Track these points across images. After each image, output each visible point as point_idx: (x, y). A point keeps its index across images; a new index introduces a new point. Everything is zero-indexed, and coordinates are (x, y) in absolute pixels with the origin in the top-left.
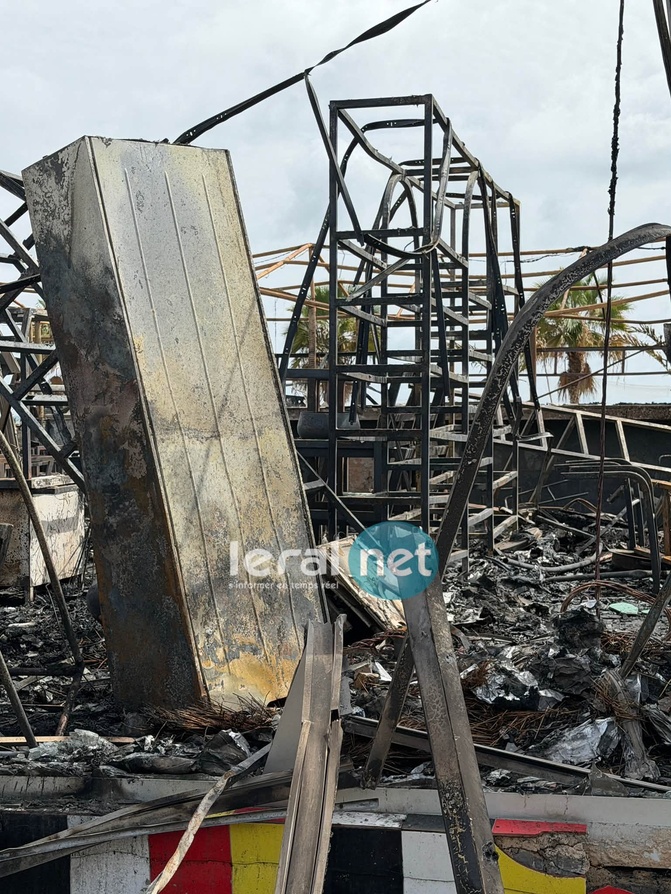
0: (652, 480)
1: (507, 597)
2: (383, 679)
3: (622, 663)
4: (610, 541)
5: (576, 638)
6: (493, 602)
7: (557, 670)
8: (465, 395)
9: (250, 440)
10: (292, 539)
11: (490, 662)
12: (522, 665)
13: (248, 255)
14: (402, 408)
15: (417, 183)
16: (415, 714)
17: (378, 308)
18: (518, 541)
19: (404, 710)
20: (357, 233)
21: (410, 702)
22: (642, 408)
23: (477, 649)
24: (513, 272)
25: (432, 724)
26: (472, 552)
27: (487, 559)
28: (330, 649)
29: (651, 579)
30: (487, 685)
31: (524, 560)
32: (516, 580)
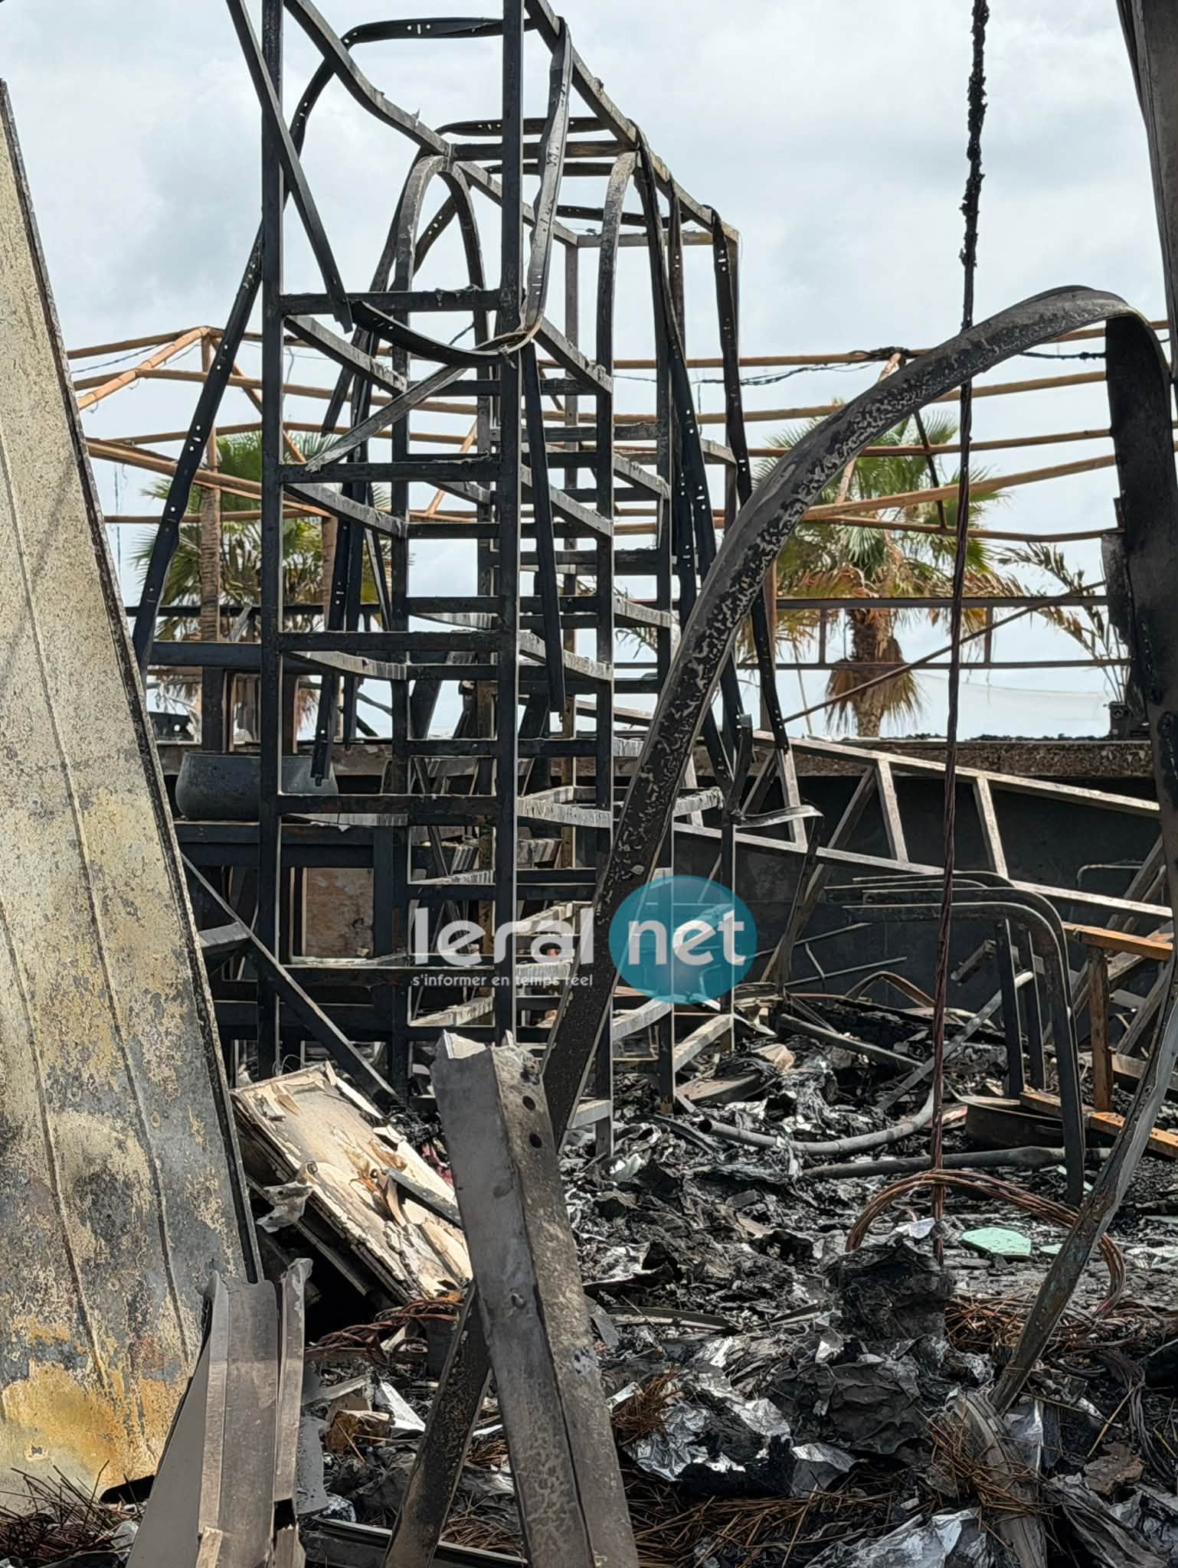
0: (1065, 925)
1: (710, 1216)
2: (399, 1424)
3: (997, 1376)
4: (961, 1077)
5: (884, 1314)
6: (674, 1230)
7: (836, 1394)
8: (603, 713)
9: (57, 822)
10: (167, 1072)
11: (671, 1376)
12: (750, 1384)
13: (56, 349)
14: (444, 742)
15: (483, 178)
16: (482, 1511)
17: (383, 489)
18: (736, 1077)
19: (456, 1503)
20: (335, 300)
21: (470, 1483)
22: (1036, 748)
23: (639, 1345)
24: (721, 408)
25: (536, 1527)
26: (620, 1104)
27: (658, 1121)
28: (270, 1348)
29: (1062, 1170)
30: (664, 1436)
31: (749, 1124)
32: (732, 1174)
